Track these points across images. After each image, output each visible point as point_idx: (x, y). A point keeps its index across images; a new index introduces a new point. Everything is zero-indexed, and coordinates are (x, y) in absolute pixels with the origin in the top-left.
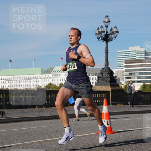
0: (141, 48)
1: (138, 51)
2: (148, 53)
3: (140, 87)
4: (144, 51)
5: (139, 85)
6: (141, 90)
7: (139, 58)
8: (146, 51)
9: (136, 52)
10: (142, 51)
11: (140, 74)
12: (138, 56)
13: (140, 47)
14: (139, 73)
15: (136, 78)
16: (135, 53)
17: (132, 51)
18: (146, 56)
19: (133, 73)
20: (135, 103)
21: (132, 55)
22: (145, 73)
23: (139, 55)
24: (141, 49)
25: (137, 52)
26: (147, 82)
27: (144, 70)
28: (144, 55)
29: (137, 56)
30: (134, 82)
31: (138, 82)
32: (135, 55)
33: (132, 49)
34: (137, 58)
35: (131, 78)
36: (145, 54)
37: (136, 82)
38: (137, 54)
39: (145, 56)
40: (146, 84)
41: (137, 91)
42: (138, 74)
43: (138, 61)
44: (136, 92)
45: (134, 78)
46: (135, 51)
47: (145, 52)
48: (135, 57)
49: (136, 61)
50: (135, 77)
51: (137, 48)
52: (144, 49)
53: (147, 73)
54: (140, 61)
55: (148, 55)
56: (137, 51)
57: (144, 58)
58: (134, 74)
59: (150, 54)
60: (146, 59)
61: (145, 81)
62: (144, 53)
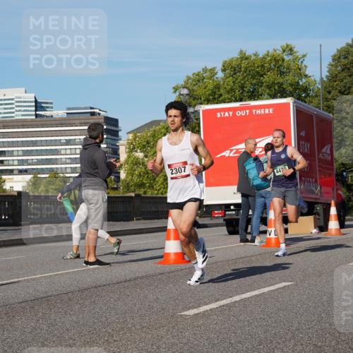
0: (26, 92)
1: (20, 100)
2: (43, 105)
3: (25, 184)
4: (34, 100)
5: (23, 178)
6: (27, 191)
7: (23, 115)
8: (39, 101)
9: (13, 102)
10: (29, 100)
11: (26, 153)
12: (19, 111)
13: (23, 89)
14: (23, 150)
15: (16, 163)
16: (12, 104)
17: (5, 100)
18: (37, 113)
19: (8, 151)
20: (11, 221)
21: (5, 109)
22: (37, 150)
23: (23, 109)
24: (27, 95)
25: (17, 102)
26: (42, 171)
27: (34, 144)
28: (34, 108)
29: (16, 111)
30: (11, 172)
31: (21, 172)
32: (13, 108)
33: (4, 95)
34: (18, 116)
35: (5, 163)
36: (36, 106)
37: (15, 172)
38: (17, 106)
39: (36, 111)
40: (39, 176)
41: (16, 194)
42: (20, 153)
43: (20, 124)
44: (15, 196)
45: (11, 163)
46: (13, 99)
47: (36, 101)
48: (13, 113)
49: (15, 124)
50: (13, 160)
51: (17, 93)
52: (33, 95)
53: (42, 150)
54: (25, 123)
55: (44, 109)
56: (18, 100)
57: (34, 117)
58: (11, 153)
59: (47, 107)
60: (38, 119)
61: (37, 169)
62: (34, 104)
